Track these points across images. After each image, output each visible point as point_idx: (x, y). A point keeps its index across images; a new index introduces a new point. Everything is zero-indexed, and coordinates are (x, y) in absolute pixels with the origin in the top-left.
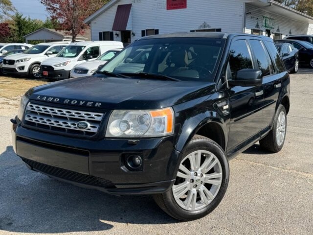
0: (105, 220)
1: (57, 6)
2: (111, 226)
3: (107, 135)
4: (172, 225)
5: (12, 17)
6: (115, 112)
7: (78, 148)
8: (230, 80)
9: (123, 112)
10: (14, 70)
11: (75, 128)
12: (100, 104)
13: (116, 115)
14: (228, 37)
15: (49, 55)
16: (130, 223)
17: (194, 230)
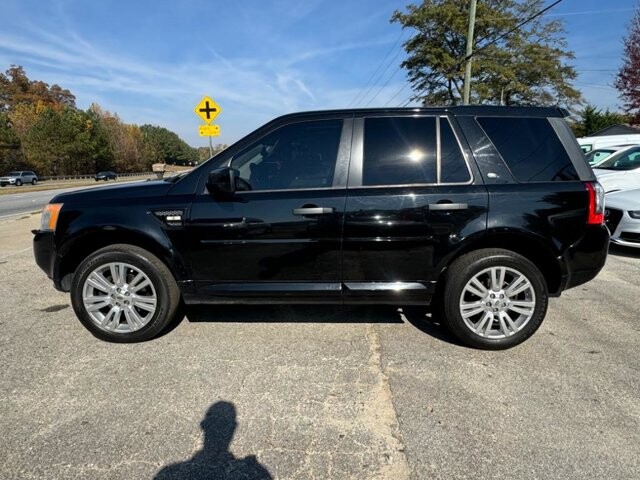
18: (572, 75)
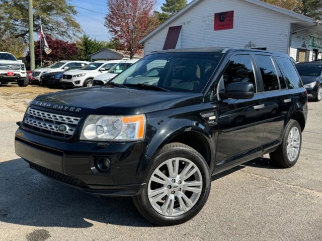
0: (88, 219)
1: (118, 28)
2: (91, 225)
3: (81, 138)
4: (147, 229)
5: (80, 38)
6: (91, 116)
7: (55, 148)
8: (222, 92)
9: (97, 116)
10: (71, 84)
11: (57, 130)
12: (80, 109)
13: (90, 120)
14: (228, 52)
15: (102, 72)
16: (110, 223)
17: (168, 235)
18: (75, 12)
